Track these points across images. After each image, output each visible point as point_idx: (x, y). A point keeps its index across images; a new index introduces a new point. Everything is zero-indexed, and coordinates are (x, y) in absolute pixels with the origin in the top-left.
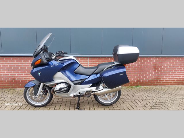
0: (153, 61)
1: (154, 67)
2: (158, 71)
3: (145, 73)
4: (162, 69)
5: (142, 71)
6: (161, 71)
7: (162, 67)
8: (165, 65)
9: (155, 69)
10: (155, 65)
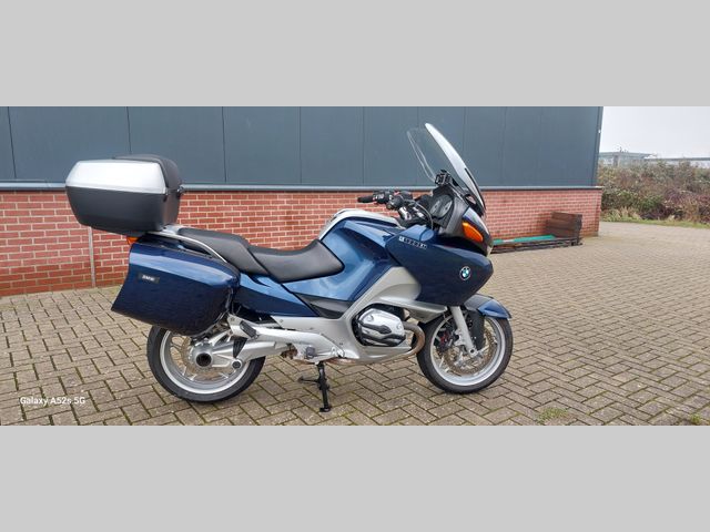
0: (283, 202)
1: (286, 218)
2: (296, 228)
3: (266, 235)
4: (306, 223)
5: (257, 230)
6: (304, 228)
7: (304, 217)
8: (310, 212)
9: (288, 223)
10: (288, 213)
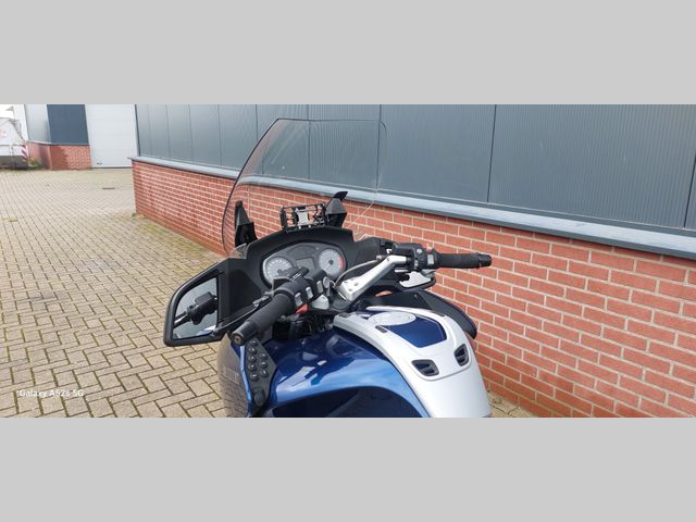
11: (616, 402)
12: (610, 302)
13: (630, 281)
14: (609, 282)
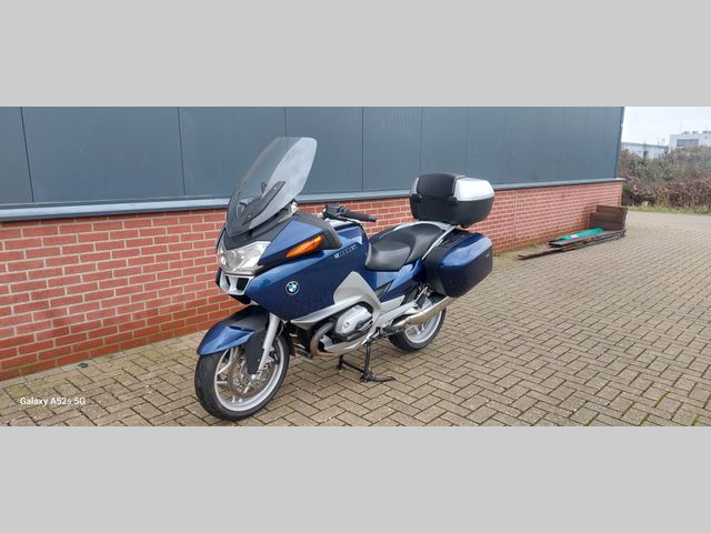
11: (184, 303)
12: (170, 247)
13: (178, 230)
14: (167, 235)
